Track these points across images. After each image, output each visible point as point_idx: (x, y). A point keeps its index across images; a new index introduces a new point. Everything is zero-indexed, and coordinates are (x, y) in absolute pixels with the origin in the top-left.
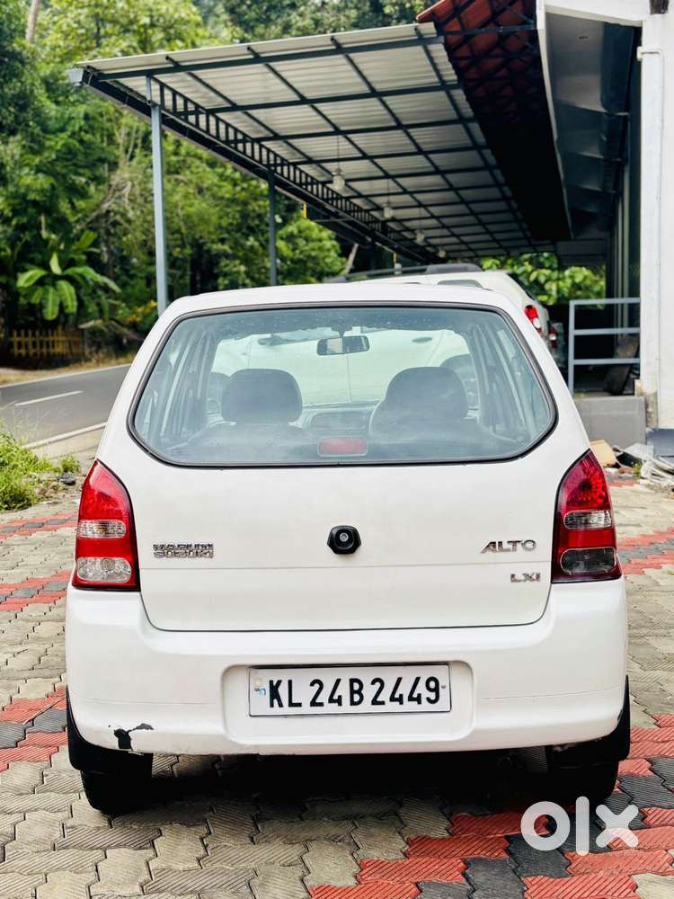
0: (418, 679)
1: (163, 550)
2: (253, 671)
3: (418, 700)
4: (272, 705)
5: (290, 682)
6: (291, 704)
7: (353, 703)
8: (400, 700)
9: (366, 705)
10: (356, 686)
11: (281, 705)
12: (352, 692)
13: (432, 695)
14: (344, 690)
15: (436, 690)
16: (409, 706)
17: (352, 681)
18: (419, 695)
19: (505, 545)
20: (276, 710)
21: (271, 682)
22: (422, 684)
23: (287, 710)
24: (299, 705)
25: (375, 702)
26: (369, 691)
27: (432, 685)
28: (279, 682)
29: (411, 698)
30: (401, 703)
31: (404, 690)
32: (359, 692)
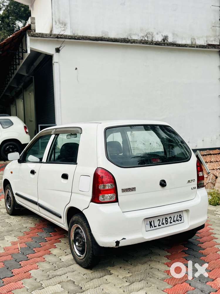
0: (178, 215)
1: (124, 191)
2: (146, 220)
4: (151, 228)
5: (154, 221)
6: (154, 226)
7: (166, 224)
8: (175, 221)
9: (169, 224)
13: (180, 219)
14: (164, 221)
15: (181, 218)
16: (177, 222)
17: (166, 218)
18: (178, 219)
19: (191, 181)
21: (150, 222)
22: (178, 216)
23: (154, 228)
24: (156, 226)
25: (171, 223)
26: (169, 220)
27: (180, 216)
28: (151, 221)
29: (177, 221)
31: (175, 219)
32: (167, 221)
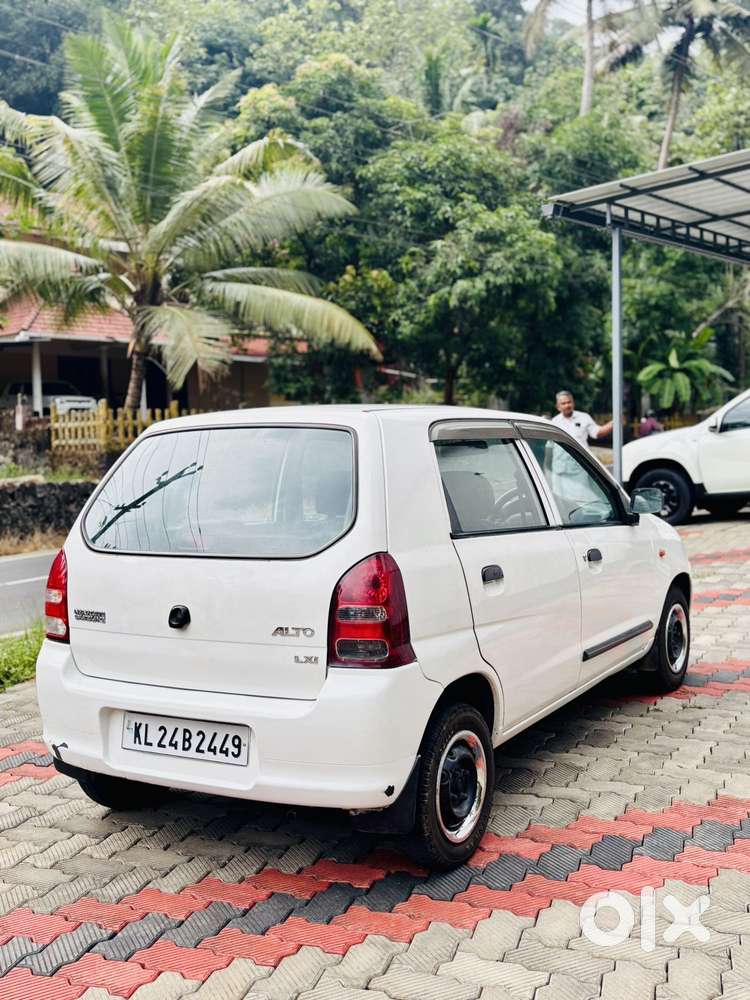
0: (227, 736)
1: (81, 615)
2: (128, 714)
3: (226, 753)
4: (135, 742)
5: (147, 725)
6: (146, 743)
7: (184, 749)
8: (214, 751)
9: (192, 752)
10: (187, 735)
11: (140, 743)
12: (185, 740)
13: (236, 751)
14: (179, 738)
15: (239, 747)
16: (220, 757)
17: (186, 731)
18: (227, 749)
19: (291, 631)
20: (137, 746)
21: (136, 724)
22: (230, 739)
23: (143, 747)
24: (151, 744)
25: (198, 750)
26: (195, 741)
27: (237, 742)
28: (140, 725)
29: (221, 751)
30: (215, 754)
31: (218, 743)
32: (189, 740)
